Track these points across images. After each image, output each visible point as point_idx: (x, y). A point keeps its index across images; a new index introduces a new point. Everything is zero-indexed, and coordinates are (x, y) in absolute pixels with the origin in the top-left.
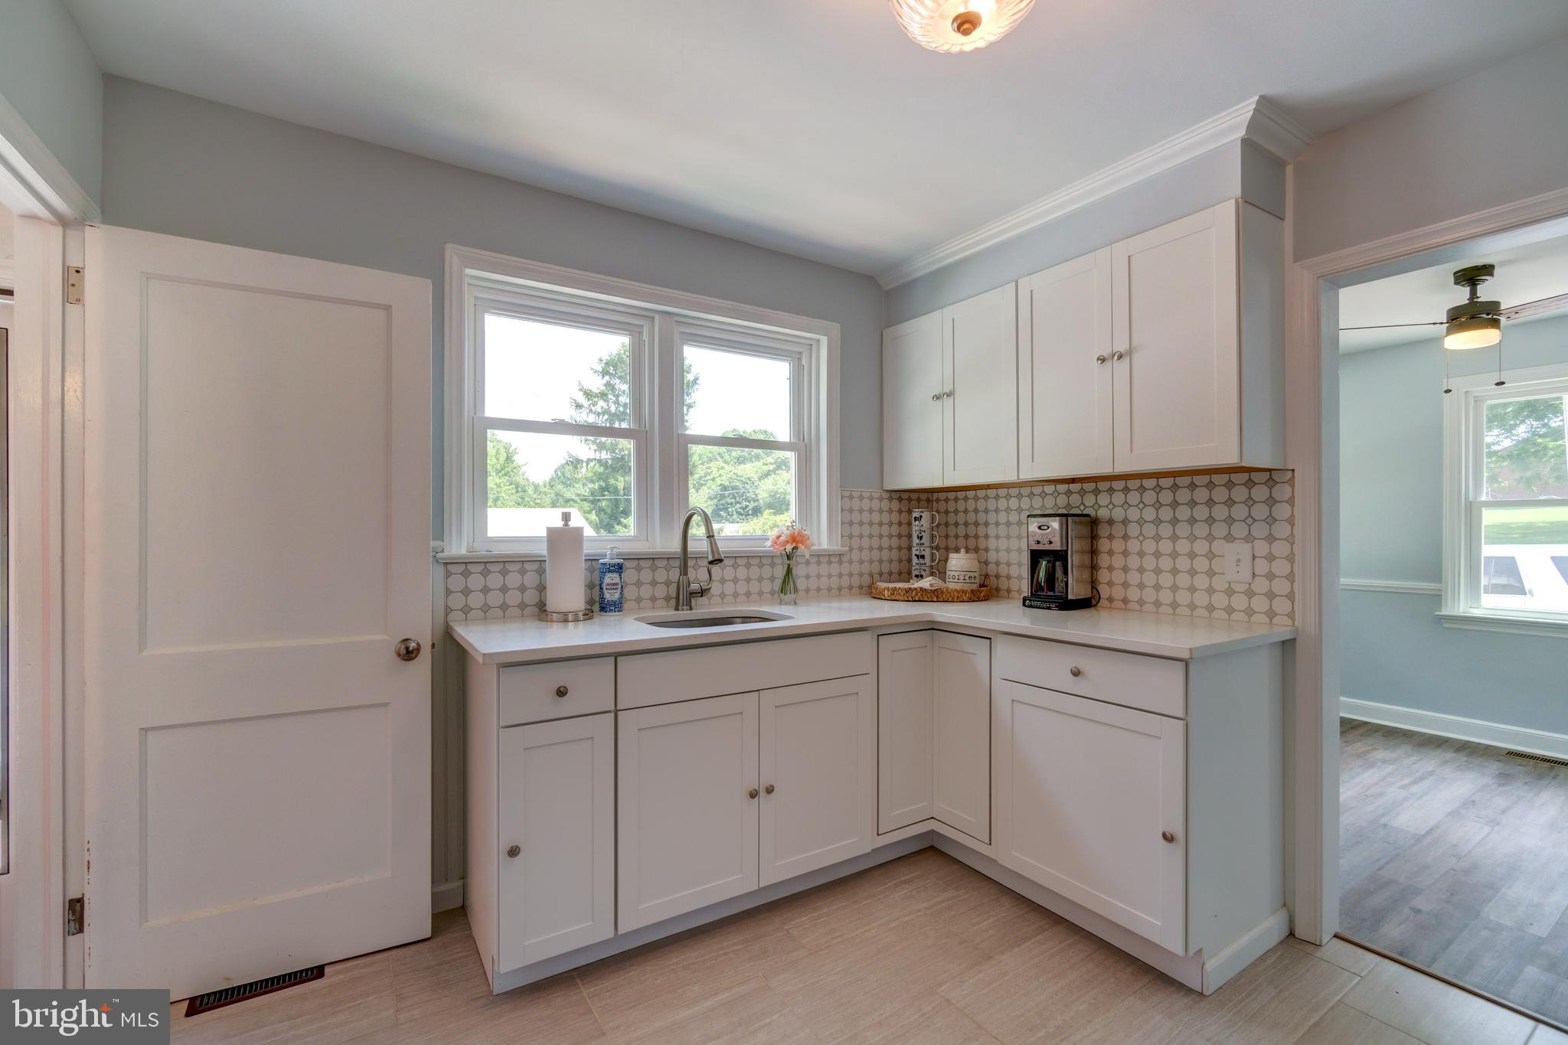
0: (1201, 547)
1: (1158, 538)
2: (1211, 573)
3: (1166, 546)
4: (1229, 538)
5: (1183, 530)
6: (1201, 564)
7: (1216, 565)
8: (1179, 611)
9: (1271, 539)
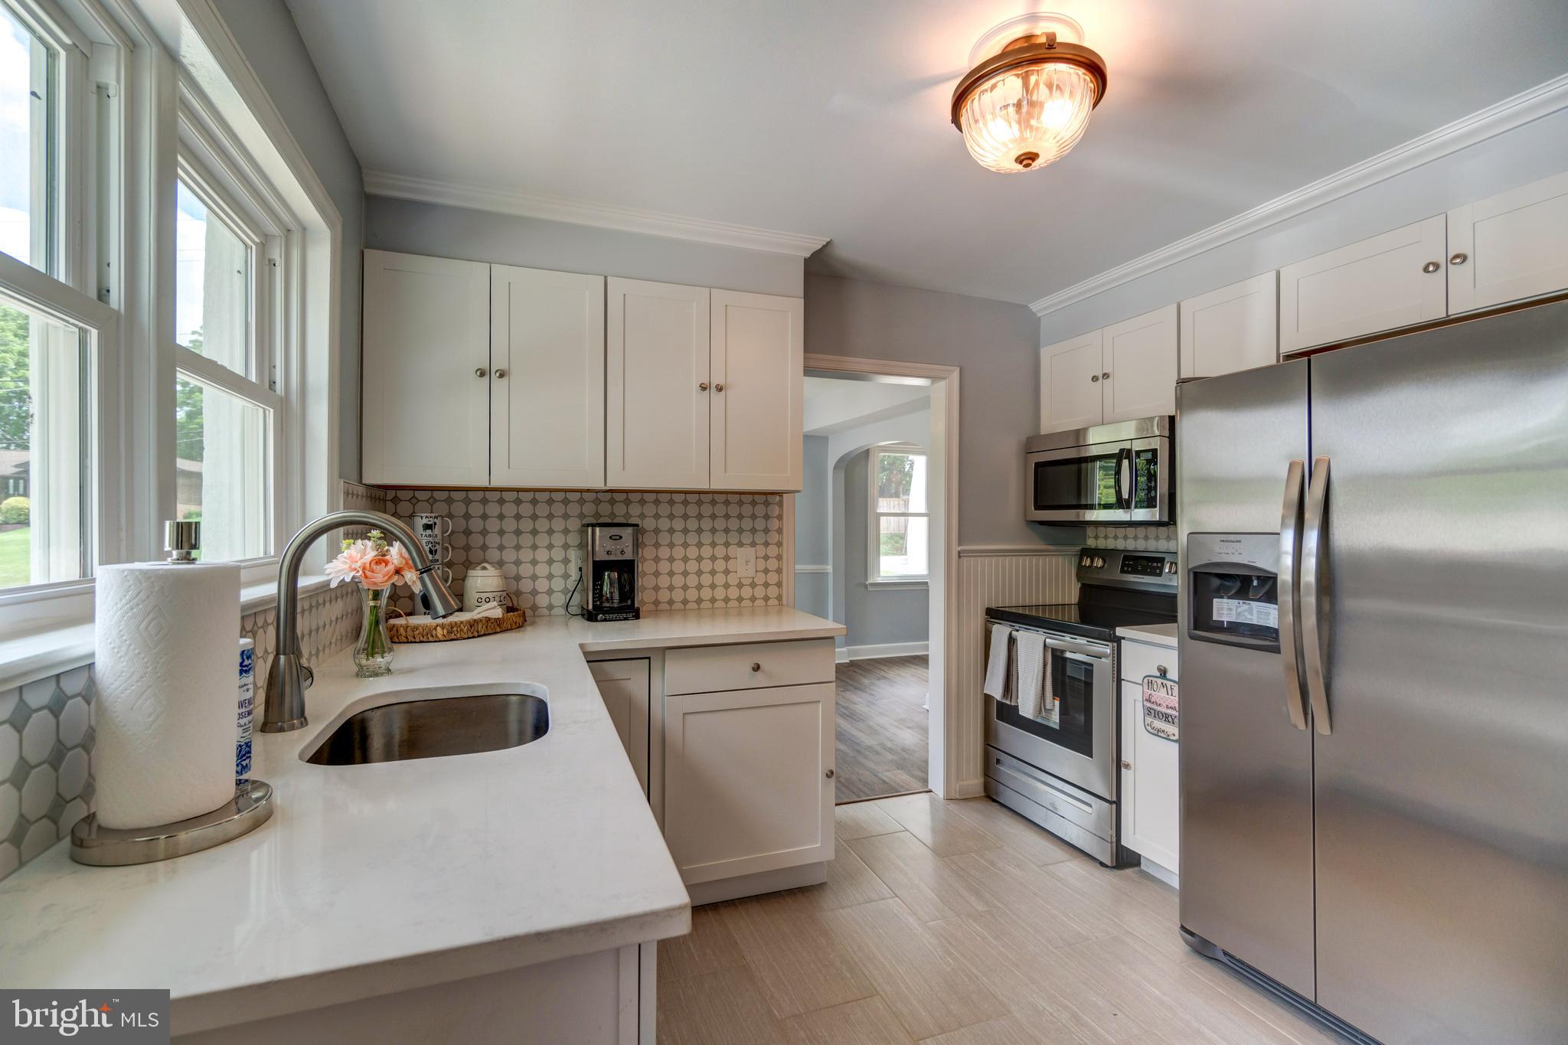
0: (720, 551)
1: (685, 545)
2: (727, 572)
3: (692, 552)
4: (740, 544)
5: (706, 538)
6: (720, 565)
7: (731, 565)
8: (703, 605)
9: (766, 544)
